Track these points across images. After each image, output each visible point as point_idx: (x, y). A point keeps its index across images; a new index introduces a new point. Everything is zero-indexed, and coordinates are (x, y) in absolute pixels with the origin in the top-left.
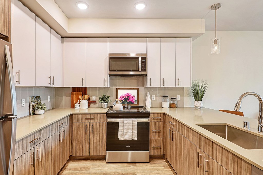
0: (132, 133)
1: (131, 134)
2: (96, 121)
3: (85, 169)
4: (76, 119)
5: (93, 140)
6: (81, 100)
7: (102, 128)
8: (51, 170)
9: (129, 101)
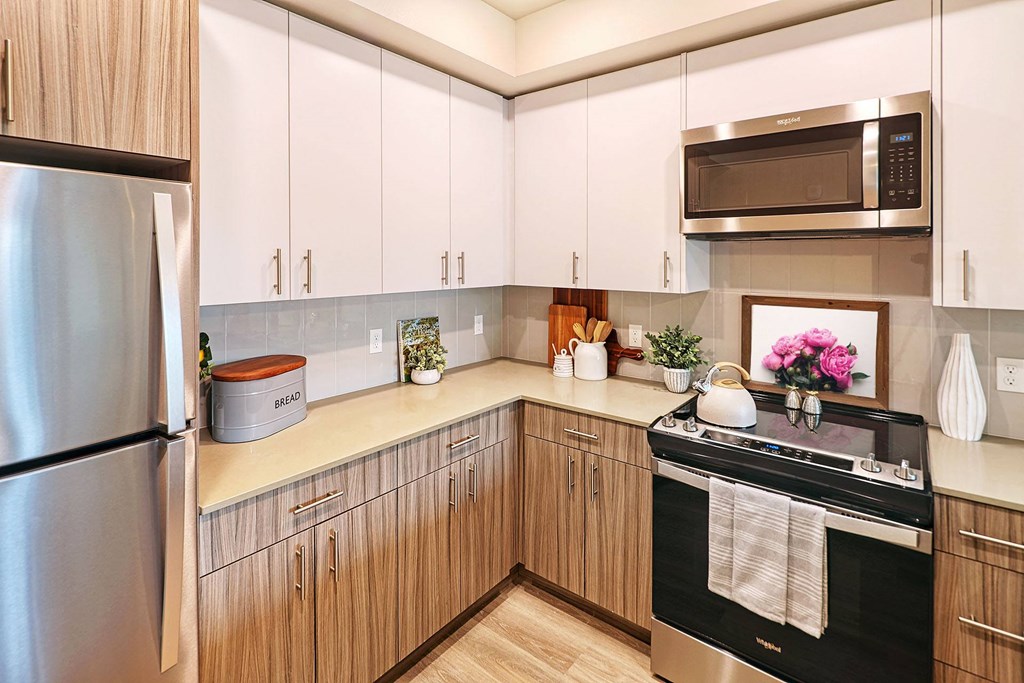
0: (783, 587)
1: (776, 591)
2: (608, 452)
3: (550, 654)
4: (534, 424)
5: (600, 536)
6: (579, 339)
7: (637, 495)
8: (404, 615)
9: (822, 373)
